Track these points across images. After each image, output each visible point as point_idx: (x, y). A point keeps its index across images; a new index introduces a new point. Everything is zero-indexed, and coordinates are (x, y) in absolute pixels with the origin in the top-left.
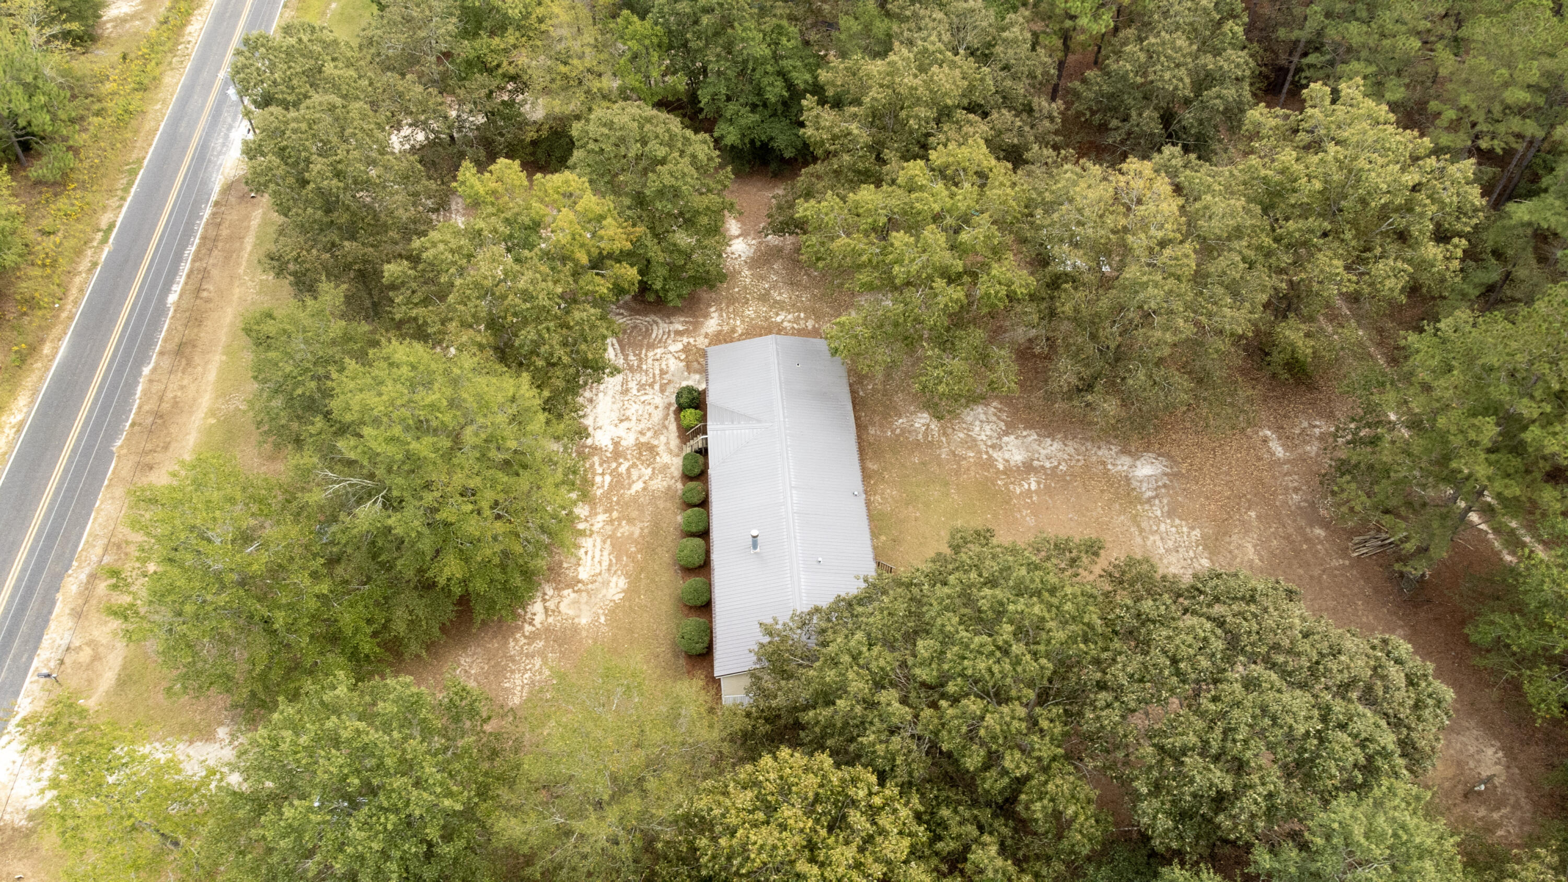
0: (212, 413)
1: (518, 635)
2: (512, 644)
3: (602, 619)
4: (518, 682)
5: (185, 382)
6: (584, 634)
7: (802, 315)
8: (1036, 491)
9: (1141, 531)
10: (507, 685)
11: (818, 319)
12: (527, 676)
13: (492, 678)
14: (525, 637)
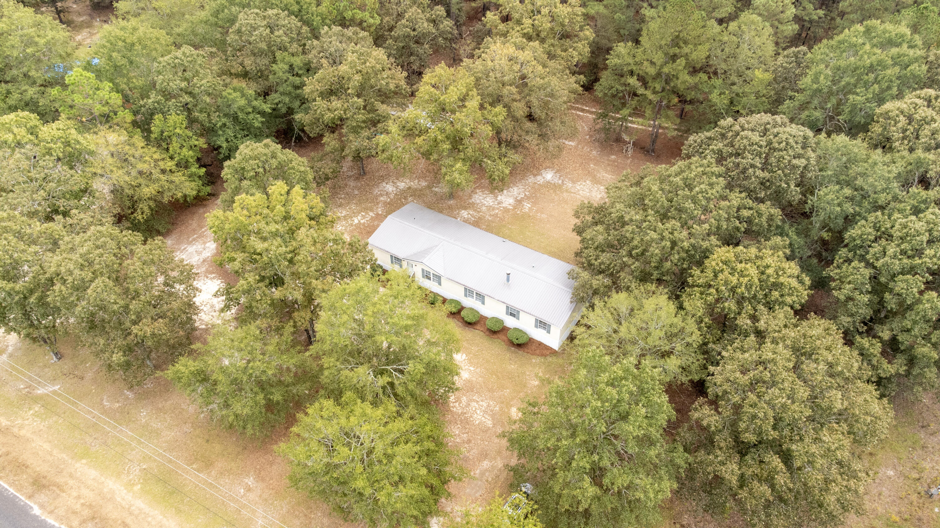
0: (130, 485)
1: (452, 405)
2: (455, 409)
3: (472, 369)
4: (479, 417)
5: (75, 494)
6: (474, 379)
7: (363, 214)
8: (532, 206)
9: (574, 193)
10: (477, 422)
11: (372, 210)
12: (478, 412)
13: (467, 426)
14: (455, 402)
